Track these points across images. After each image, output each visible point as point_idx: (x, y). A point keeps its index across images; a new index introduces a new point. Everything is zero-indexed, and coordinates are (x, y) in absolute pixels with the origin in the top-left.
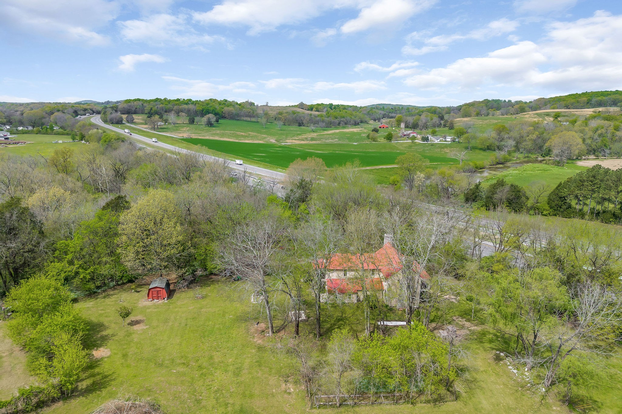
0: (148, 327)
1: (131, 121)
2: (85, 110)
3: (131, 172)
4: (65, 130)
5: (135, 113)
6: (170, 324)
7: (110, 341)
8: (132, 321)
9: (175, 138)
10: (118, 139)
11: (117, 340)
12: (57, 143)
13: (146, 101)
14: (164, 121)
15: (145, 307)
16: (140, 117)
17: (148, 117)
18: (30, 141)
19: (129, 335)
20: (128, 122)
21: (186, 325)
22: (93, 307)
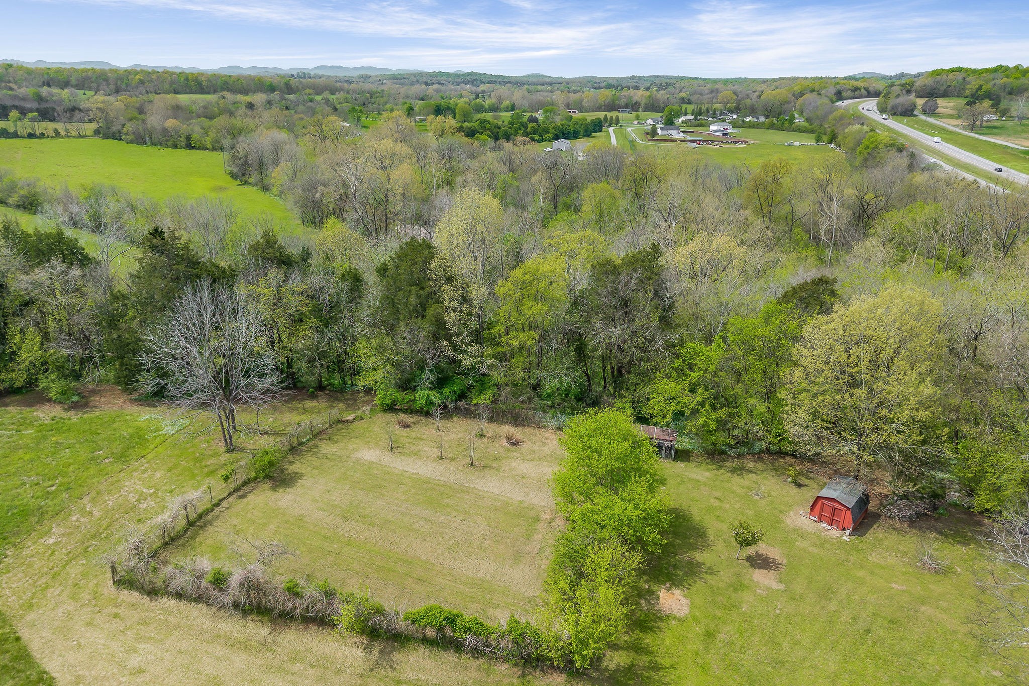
0: (781, 587)
1: (930, 111)
2: (856, 89)
3: (887, 216)
4: (812, 124)
5: (945, 95)
6: (833, 606)
7: (698, 582)
8: (758, 555)
9: (1012, 149)
10: (892, 145)
11: (711, 587)
12: (791, 145)
13: (974, 72)
14: (1000, 112)
15: (796, 530)
16: (951, 104)
17: (968, 104)
18: (755, 140)
19: (738, 586)
20: (924, 112)
21: (868, 631)
22: (705, 485)
